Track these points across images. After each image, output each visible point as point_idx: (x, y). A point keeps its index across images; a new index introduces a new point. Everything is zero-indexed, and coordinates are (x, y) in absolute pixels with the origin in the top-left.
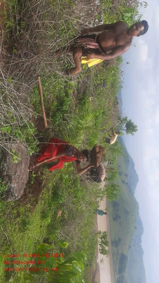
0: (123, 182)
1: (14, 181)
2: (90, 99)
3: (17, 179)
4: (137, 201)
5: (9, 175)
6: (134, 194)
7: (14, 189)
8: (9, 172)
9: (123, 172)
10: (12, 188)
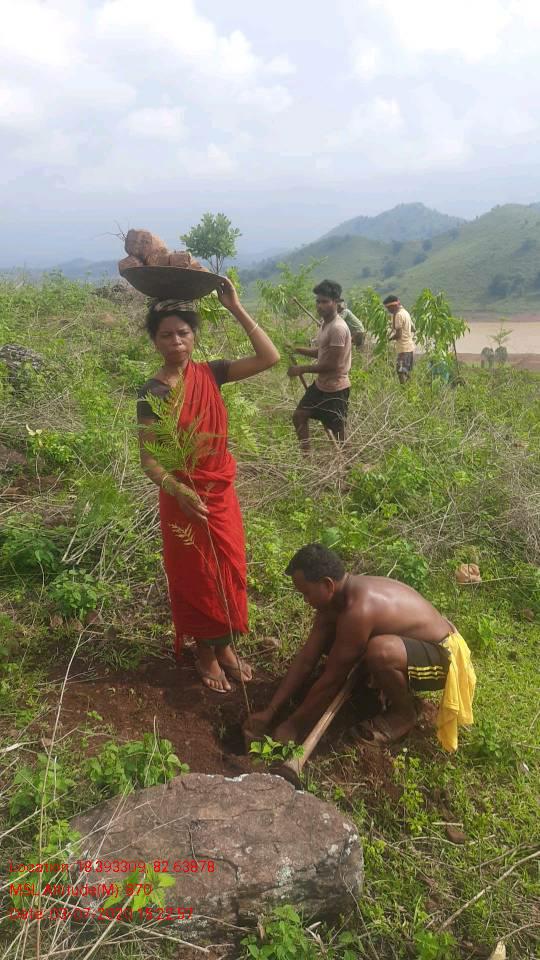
0: (419, 260)
1: (264, 875)
2: (37, 435)
3: (262, 852)
4: (489, 210)
5: (232, 899)
6: (465, 222)
7: (301, 864)
8: (219, 902)
9: (386, 258)
10: (299, 875)
